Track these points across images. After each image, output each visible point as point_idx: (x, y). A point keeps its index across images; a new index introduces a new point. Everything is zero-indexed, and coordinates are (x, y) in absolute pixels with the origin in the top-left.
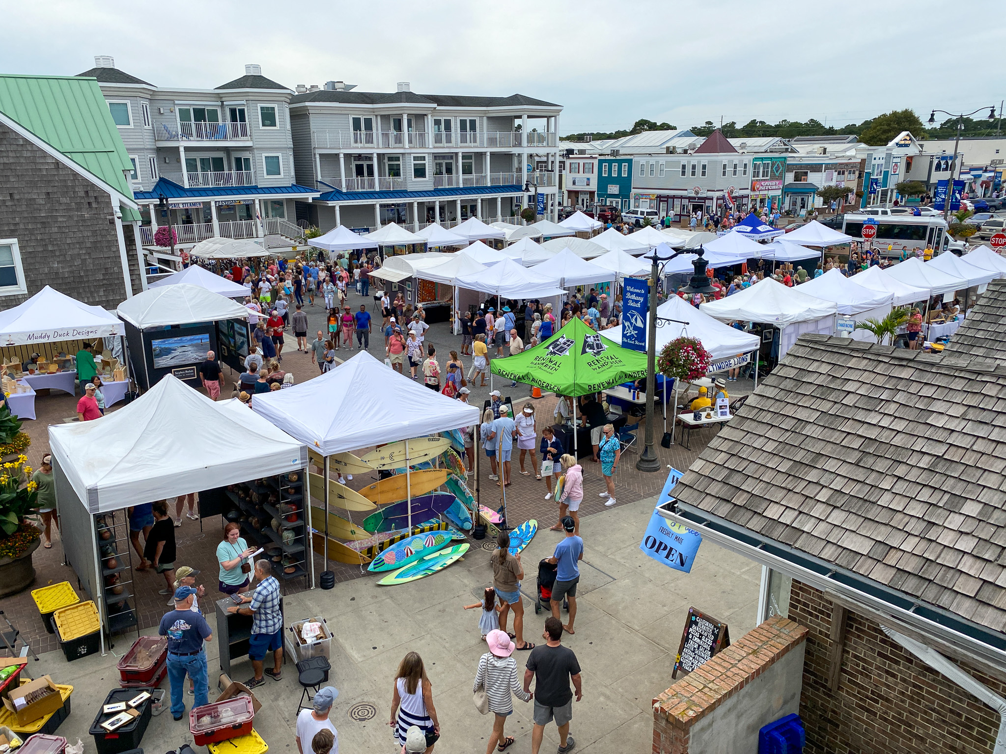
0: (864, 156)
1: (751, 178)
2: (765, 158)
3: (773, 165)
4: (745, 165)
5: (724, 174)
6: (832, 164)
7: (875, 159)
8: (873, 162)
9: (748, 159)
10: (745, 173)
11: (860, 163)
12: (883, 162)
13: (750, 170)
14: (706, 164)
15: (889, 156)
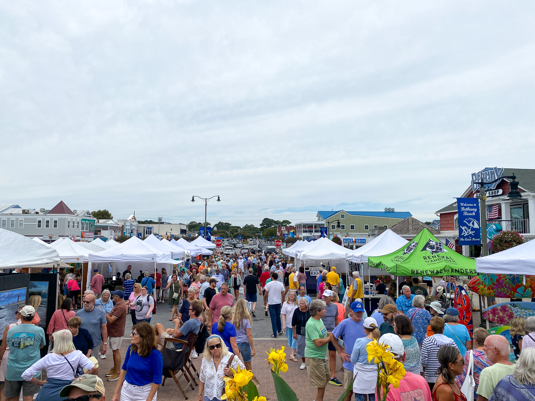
0: (123, 224)
1: (81, 230)
2: (87, 220)
3: (90, 224)
4: (78, 222)
5: (69, 227)
6: (112, 227)
7: (127, 226)
8: (126, 227)
9: (79, 219)
10: (78, 227)
11: (122, 227)
12: (129, 227)
13: (80, 225)
14: (57, 220)
15: (131, 224)
